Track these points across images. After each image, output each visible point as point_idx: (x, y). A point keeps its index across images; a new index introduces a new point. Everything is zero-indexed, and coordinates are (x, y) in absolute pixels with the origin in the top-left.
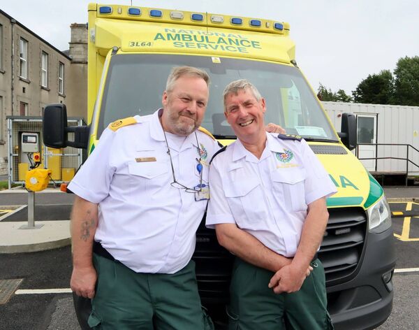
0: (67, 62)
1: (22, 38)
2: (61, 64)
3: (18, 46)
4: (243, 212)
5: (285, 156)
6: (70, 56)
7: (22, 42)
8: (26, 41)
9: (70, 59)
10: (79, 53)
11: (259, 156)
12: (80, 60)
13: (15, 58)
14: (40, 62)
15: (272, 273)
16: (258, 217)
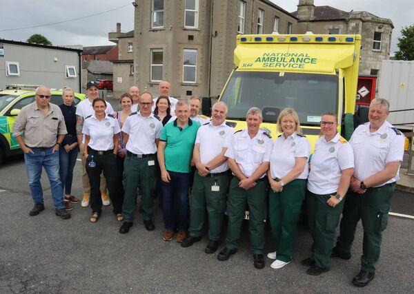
0: (294, 22)
1: (260, 9)
2: (290, 24)
3: (257, 15)
4: (238, 156)
5: (261, 142)
6: (297, 17)
7: (260, 11)
8: (262, 10)
9: (297, 19)
10: (304, 13)
11: (251, 138)
12: (305, 19)
13: (254, 25)
14: (273, 25)
15: (240, 180)
16: (242, 160)
